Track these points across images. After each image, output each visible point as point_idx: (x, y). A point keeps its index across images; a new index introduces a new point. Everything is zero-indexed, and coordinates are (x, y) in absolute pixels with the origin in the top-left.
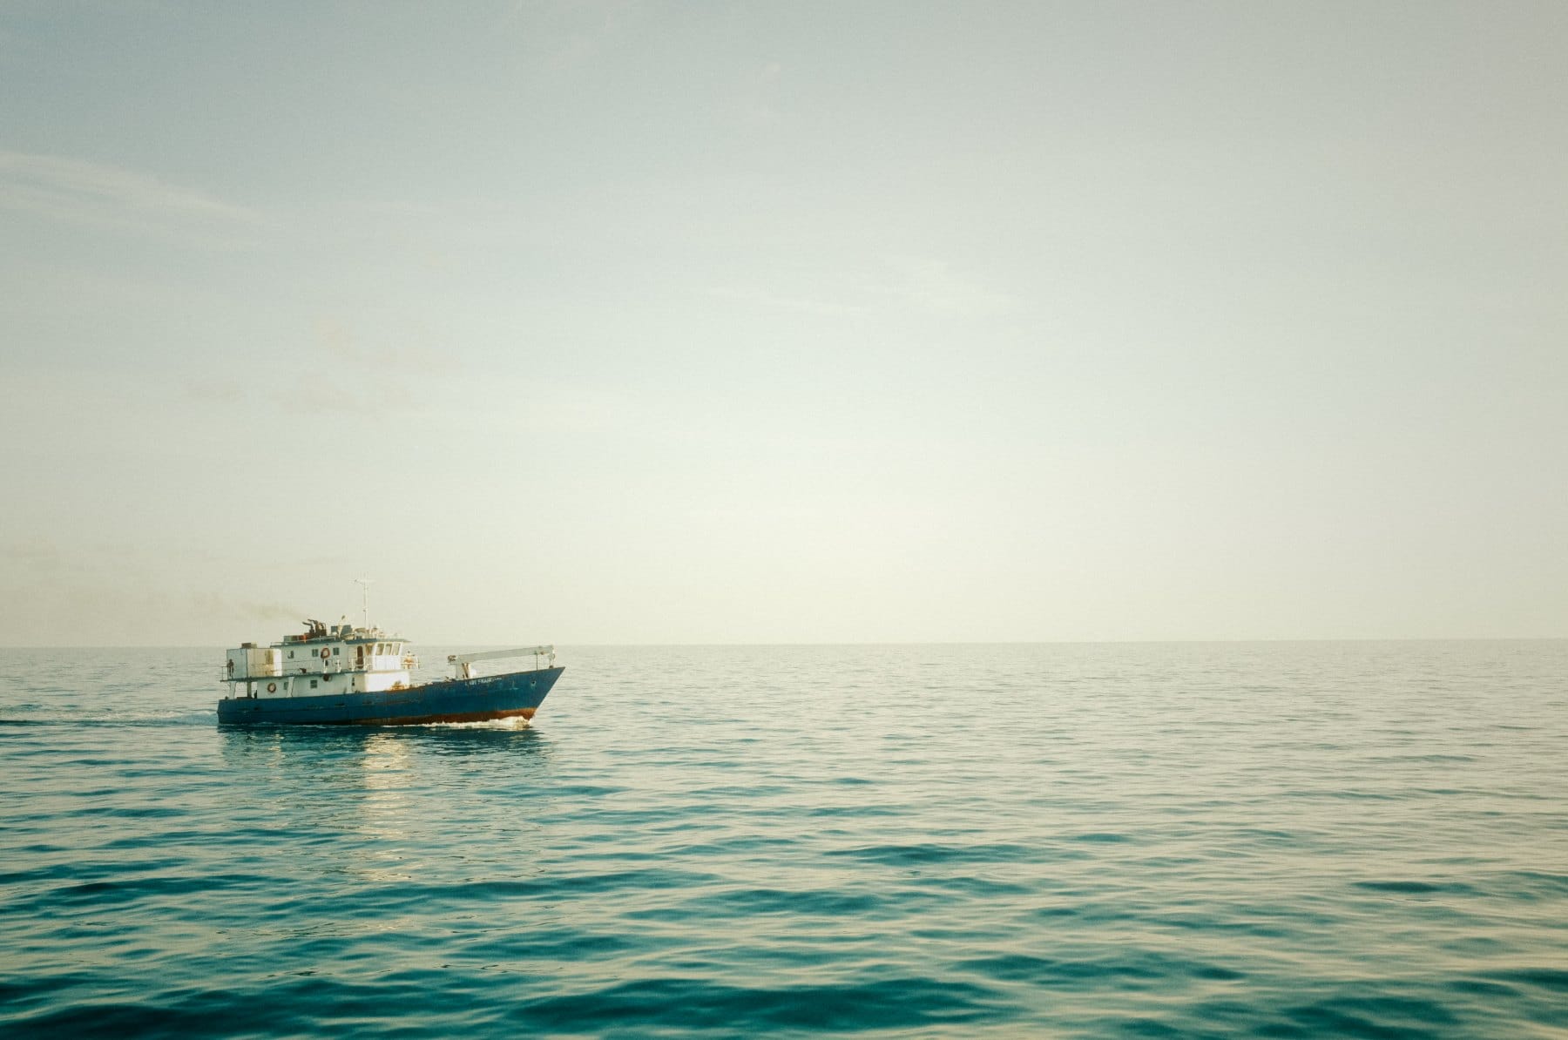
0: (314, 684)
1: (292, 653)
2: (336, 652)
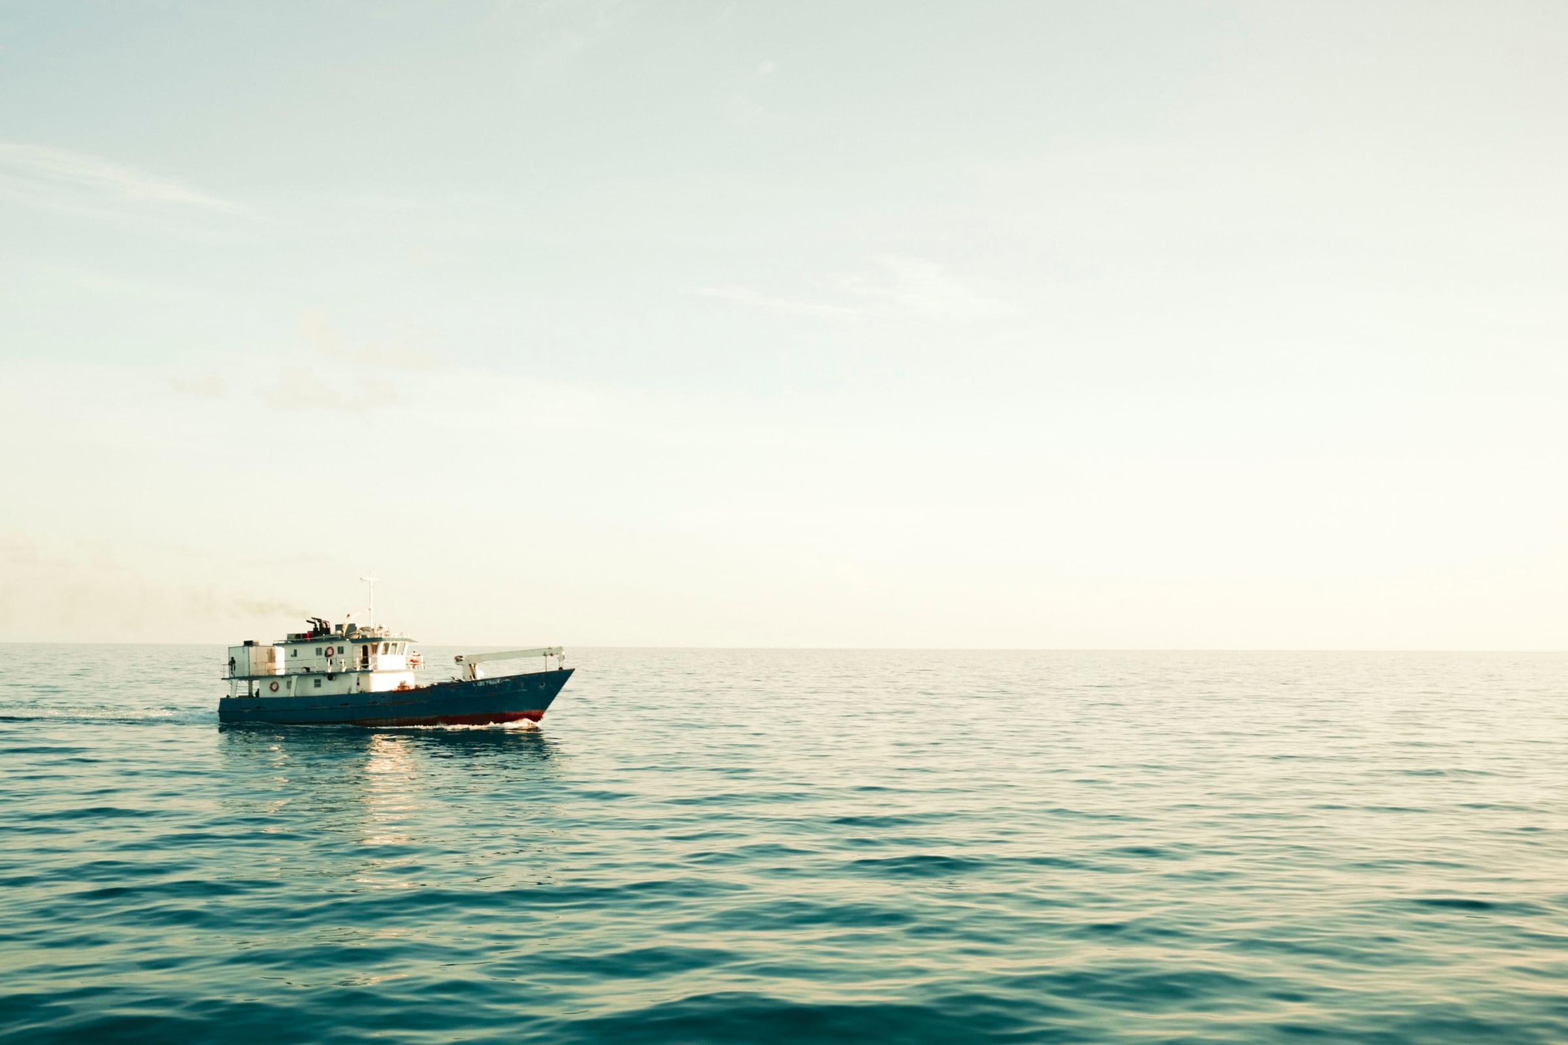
0: (317, 684)
1: (296, 652)
2: (341, 651)
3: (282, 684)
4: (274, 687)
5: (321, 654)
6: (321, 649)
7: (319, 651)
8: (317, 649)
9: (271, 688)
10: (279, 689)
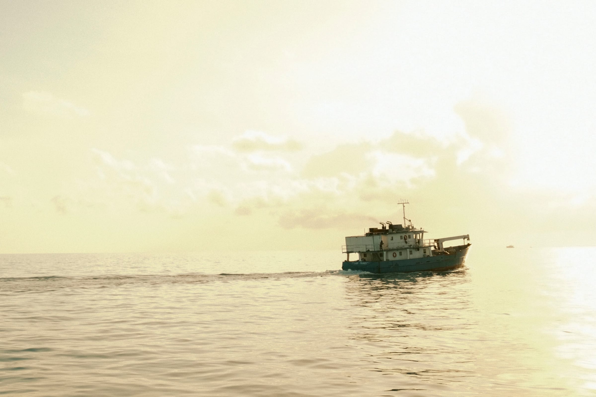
0: (411, 253)
1: (392, 237)
2: (410, 237)
3: (398, 253)
4: (395, 255)
5: (402, 239)
6: (402, 236)
7: (401, 237)
8: (401, 236)
9: (393, 255)
10: (397, 256)
